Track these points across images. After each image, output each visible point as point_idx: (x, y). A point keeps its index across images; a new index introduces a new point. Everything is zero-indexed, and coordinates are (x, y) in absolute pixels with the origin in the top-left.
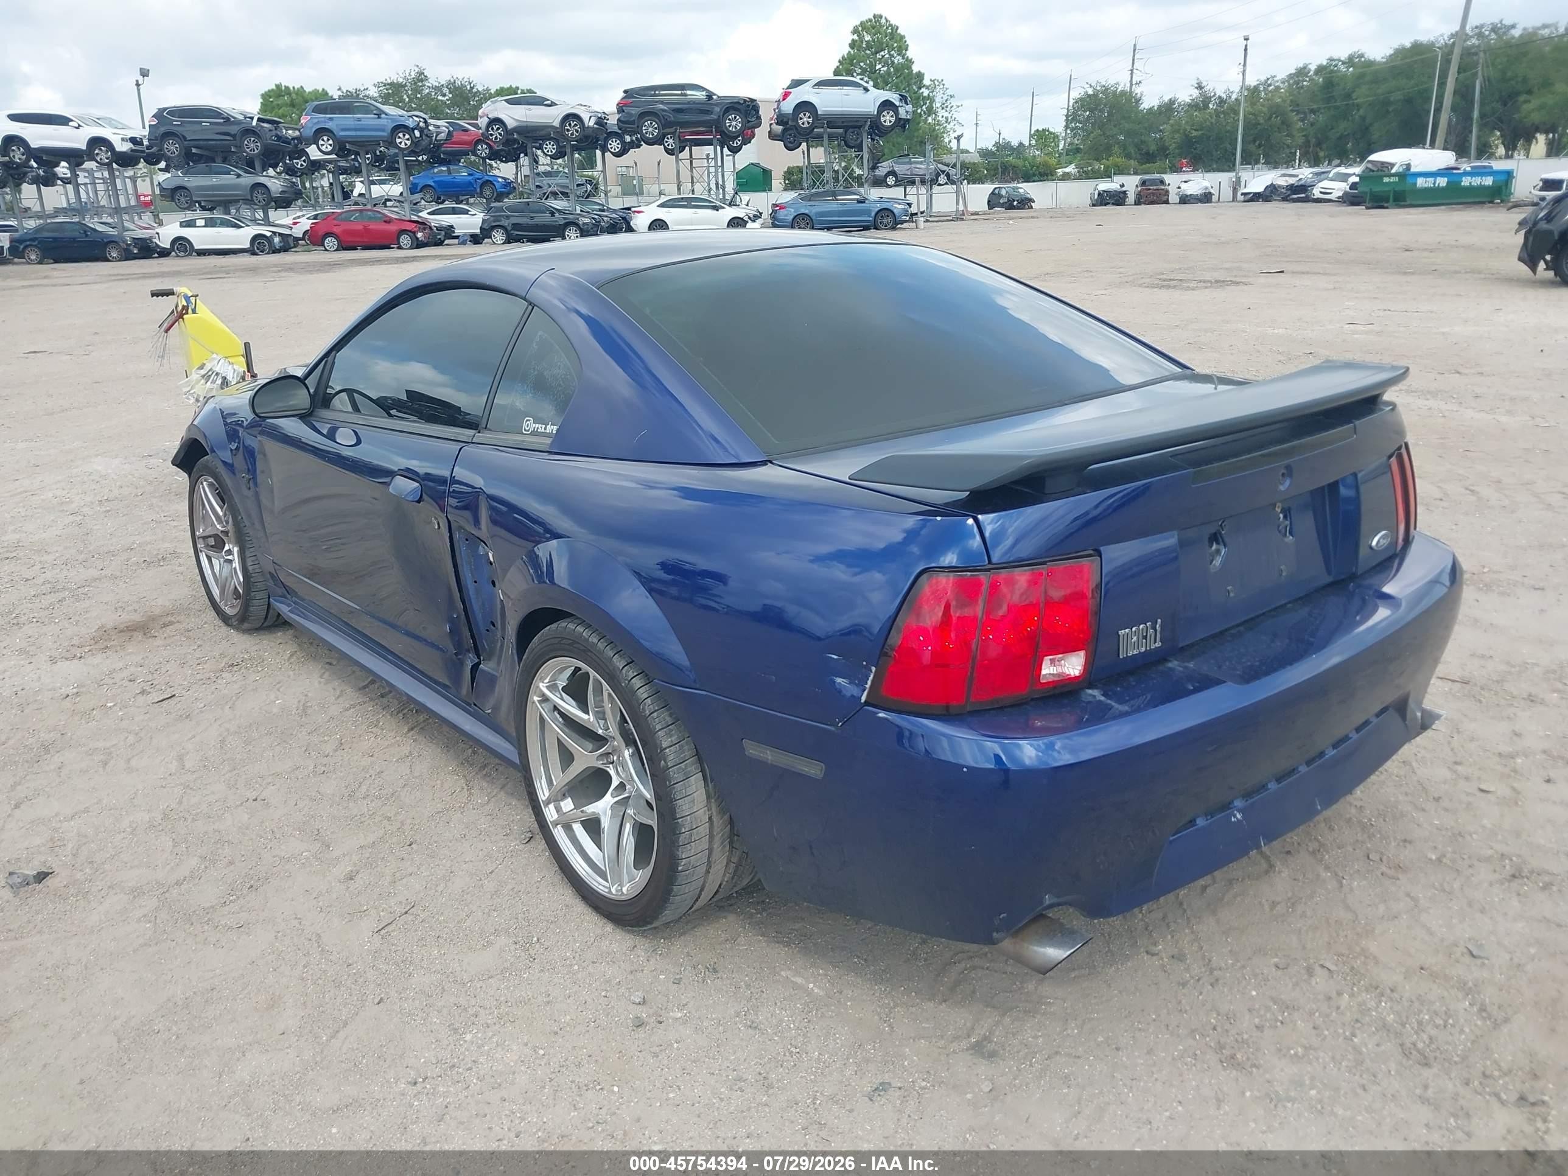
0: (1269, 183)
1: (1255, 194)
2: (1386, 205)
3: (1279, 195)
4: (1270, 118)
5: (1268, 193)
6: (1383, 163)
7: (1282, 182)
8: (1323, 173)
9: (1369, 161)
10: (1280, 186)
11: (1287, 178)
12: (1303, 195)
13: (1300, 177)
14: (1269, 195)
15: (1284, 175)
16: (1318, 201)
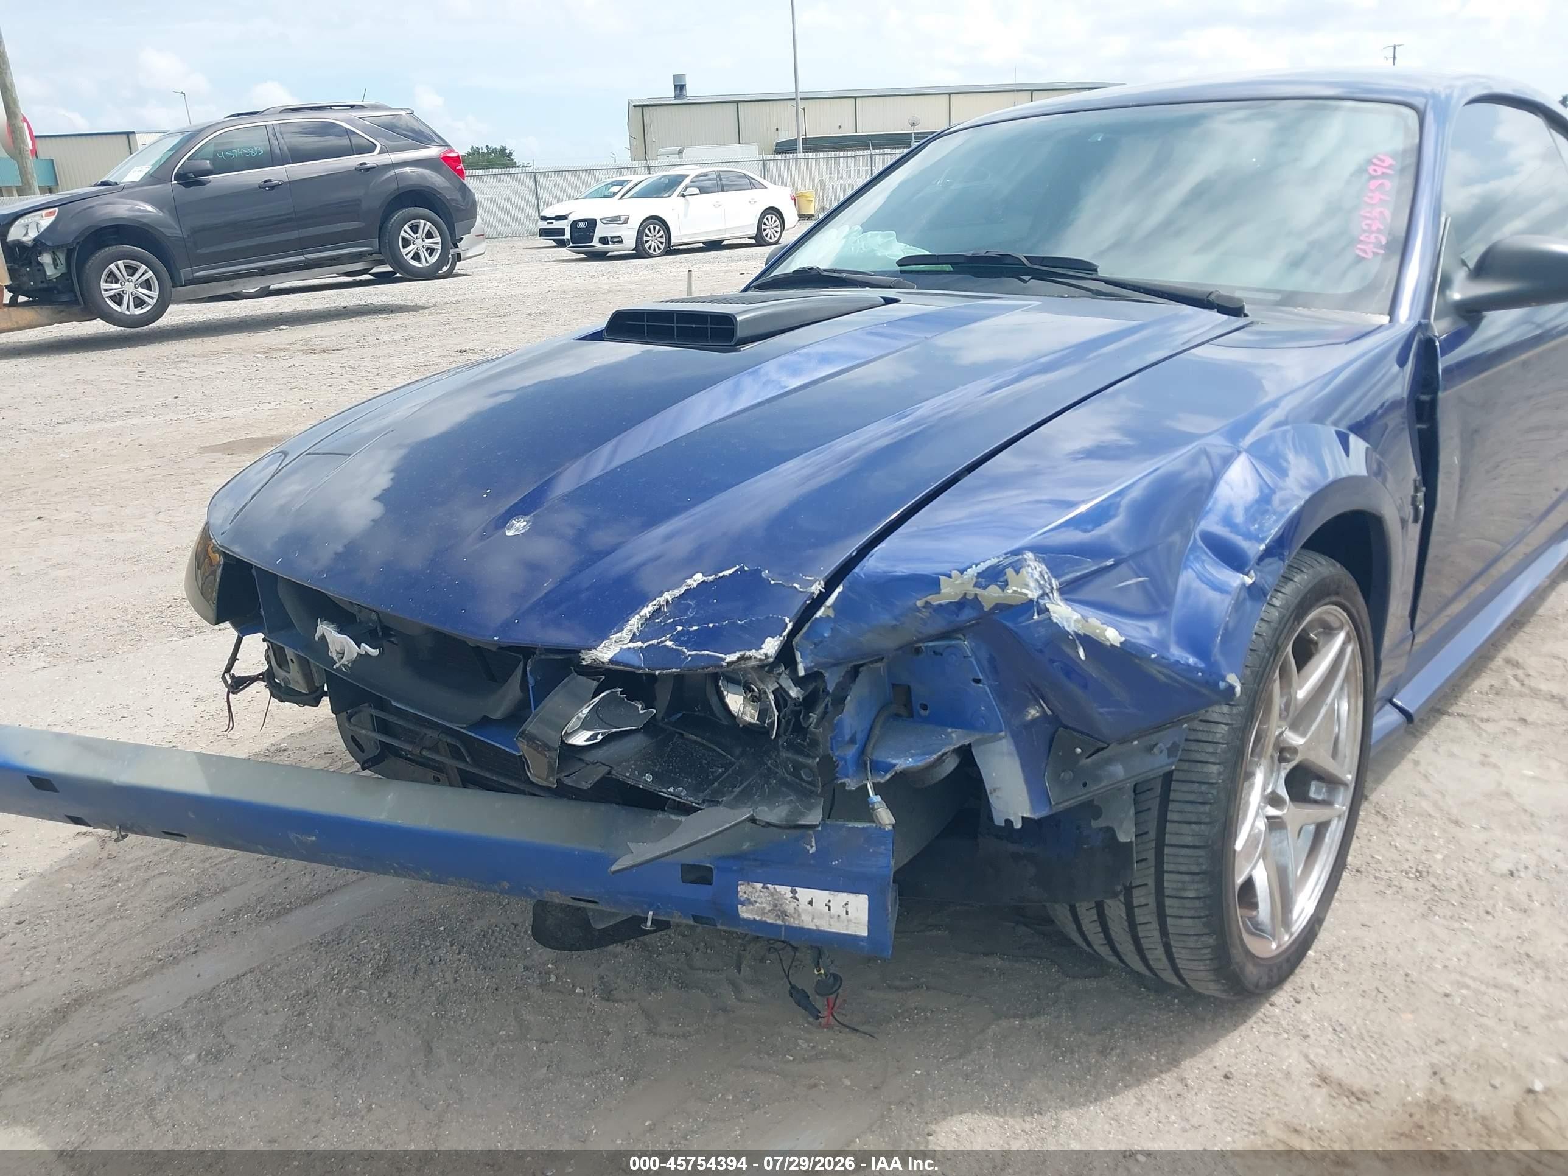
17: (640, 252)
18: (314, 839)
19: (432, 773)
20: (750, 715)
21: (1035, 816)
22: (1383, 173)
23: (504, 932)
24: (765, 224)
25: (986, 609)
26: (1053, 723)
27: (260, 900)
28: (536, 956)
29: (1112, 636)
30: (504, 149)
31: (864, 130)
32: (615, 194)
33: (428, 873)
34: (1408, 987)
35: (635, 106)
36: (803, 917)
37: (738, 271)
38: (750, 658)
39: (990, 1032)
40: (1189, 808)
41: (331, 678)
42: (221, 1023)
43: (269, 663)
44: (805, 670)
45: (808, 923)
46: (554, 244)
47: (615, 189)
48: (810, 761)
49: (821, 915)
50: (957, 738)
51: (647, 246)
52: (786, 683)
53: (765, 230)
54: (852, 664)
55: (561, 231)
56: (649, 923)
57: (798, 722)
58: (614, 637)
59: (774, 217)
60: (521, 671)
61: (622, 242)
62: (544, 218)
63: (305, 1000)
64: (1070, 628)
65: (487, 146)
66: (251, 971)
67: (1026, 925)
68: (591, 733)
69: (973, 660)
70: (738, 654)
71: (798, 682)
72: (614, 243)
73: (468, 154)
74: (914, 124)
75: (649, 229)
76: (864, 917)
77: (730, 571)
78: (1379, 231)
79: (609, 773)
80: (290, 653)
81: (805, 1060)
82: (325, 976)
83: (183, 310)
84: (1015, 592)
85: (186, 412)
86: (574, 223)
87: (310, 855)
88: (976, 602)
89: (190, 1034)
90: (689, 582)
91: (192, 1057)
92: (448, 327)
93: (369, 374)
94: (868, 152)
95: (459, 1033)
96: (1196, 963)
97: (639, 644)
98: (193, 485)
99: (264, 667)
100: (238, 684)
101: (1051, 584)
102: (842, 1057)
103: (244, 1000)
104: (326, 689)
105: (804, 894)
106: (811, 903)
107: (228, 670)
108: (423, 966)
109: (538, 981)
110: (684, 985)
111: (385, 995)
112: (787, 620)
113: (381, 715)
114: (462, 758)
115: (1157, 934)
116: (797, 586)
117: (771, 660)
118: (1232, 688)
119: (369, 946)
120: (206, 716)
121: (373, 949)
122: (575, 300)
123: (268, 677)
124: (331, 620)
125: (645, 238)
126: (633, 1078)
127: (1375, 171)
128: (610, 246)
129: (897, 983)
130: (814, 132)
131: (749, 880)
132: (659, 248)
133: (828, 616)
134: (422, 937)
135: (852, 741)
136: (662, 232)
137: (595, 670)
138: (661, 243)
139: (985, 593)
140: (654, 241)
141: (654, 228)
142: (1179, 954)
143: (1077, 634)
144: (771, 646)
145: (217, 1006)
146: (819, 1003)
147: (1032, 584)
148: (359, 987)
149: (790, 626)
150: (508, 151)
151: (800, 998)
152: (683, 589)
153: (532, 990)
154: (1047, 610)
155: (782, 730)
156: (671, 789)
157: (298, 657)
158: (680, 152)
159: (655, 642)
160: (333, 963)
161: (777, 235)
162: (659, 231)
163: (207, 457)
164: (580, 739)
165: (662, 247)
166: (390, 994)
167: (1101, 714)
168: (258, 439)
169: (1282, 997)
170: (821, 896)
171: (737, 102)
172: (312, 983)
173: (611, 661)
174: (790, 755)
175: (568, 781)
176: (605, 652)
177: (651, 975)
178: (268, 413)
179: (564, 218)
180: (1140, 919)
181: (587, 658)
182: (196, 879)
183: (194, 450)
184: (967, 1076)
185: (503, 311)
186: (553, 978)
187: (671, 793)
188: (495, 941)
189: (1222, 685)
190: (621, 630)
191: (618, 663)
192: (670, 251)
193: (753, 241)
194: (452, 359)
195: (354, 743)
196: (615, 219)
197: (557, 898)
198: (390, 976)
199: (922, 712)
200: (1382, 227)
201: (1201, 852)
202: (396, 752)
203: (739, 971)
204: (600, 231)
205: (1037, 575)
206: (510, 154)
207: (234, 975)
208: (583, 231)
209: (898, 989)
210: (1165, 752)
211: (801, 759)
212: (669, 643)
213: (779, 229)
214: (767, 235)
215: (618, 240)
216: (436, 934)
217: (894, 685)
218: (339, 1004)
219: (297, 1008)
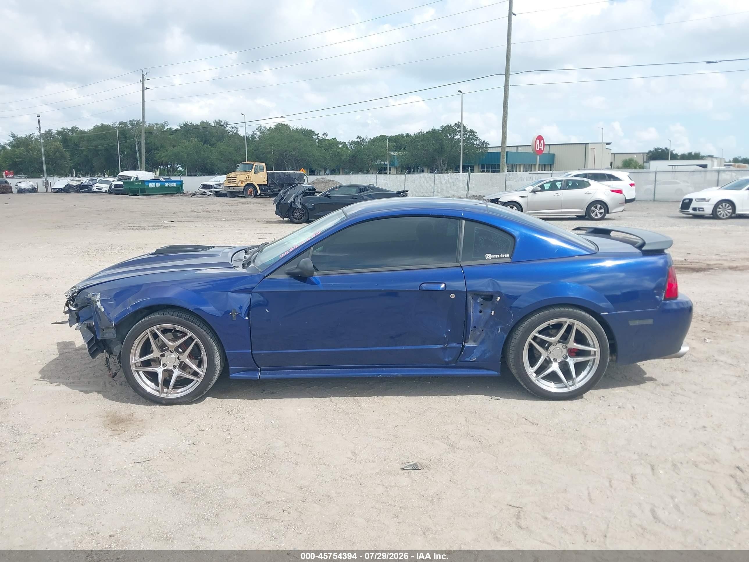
0: (67, 184)
1: (59, 189)
2: (138, 194)
3: (73, 190)
4: (55, 154)
5: (67, 188)
6: (126, 176)
7: (73, 183)
8: (94, 180)
9: (119, 175)
10: (72, 185)
11: (76, 182)
12: (87, 190)
13: (82, 181)
14: (67, 189)
15: (73, 180)
16: (96, 192)
17: (713, 216)
29: (103, 310)
51: (718, 213)
61: (704, 210)
64: (98, 307)
75: (722, 206)
86: (684, 200)
101: (99, 299)
125: (718, 210)
128: (698, 212)
132: (726, 215)
136: (730, 207)
138: (729, 213)
140: (724, 211)
141: (726, 205)
154: (97, 303)
189: (112, 323)
192: (734, 216)
196: (703, 200)
208: (686, 204)
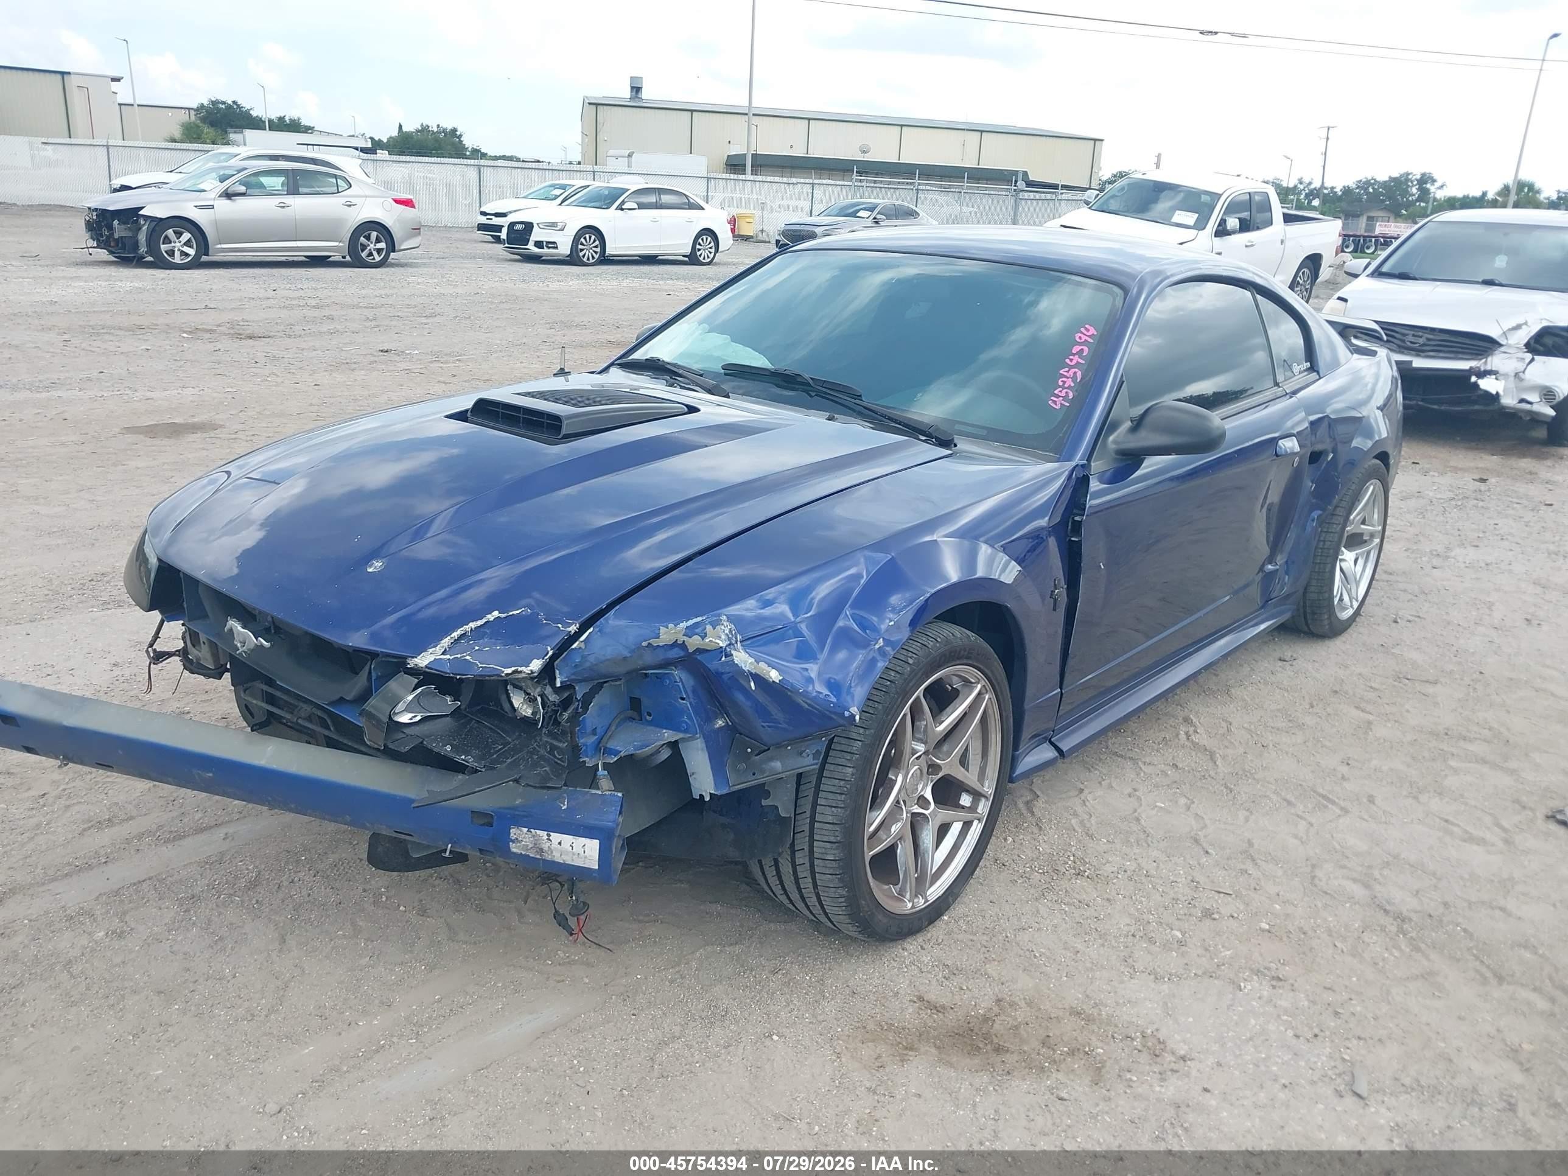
17: (573, 259)
18: (211, 775)
19: (306, 738)
20: (527, 711)
21: (718, 793)
22: (1086, 340)
23: (351, 864)
24: (700, 244)
25: (690, 651)
26: (732, 730)
27: (160, 827)
28: (373, 882)
29: (774, 675)
30: (454, 130)
31: (816, 152)
32: (557, 197)
33: (293, 806)
34: (1004, 944)
35: (590, 104)
36: (554, 854)
37: (666, 291)
38: (521, 672)
39: (698, 954)
40: (830, 796)
41: (233, 659)
42: (125, 913)
43: (185, 642)
44: (561, 683)
45: (558, 858)
46: (490, 239)
47: (558, 192)
48: (561, 745)
49: (567, 853)
50: (669, 735)
51: (581, 254)
52: (548, 690)
53: (699, 250)
54: (596, 682)
55: (499, 228)
56: (448, 853)
57: (556, 719)
58: (431, 650)
59: (709, 239)
60: (367, 671)
61: (557, 248)
62: (484, 214)
63: (191, 901)
64: (746, 668)
65: (438, 126)
66: (150, 879)
67: (748, 885)
68: (413, 715)
69: (680, 684)
70: (513, 669)
71: (557, 690)
72: (549, 248)
73: (418, 131)
74: (864, 152)
75: (585, 238)
76: (596, 855)
77: (518, 612)
78: (1069, 387)
79: (422, 743)
80: (203, 637)
81: (560, 964)
82: (208, 885)
83: (110, 275)
84: (711, 641)
85: (111, 389)
86: (512, 225)
87: (207, 787)
88: (683, 646)
89: (100, 919)
90: (489, 616)
91: (102, 934)
92: (373, 323)
93: (291, 367)
94: (811, 181)
95: (307, 931)
96: (837, 909)
97: (448, 657)
98: (115, 465)
99: (180, 645)
100: (159, 657)
101: (736, 638)
102: (589, 965)
103: (143, 898)
104: (228, 666)
105: (556, 837)
106: (560, 843)
107: (151, 645)
108: (285, 883)
109: (372, 899)
110: (481, 909)
111: (254, 901)
112: (549, 648)
113: (270, 690)
114: (328, 728)
115: (811, 886)
116: (560, 626)
117: (536, 674)
118: (853, 716)
119: (244, 867)
120: (122, 679)
121: (248, 869)
122: (502, 306)
123: (183, 653)
124: (239, 619)
125: (580, 247)
126: (431, 968)
127: (1080, 338)
128: (545, 250)
129: (641, 918)
130: (765, 149)
131: (519, 825)
132: (593, 258)
133: (580, 648)
134: (287, 863)
135: (594, 732)
136: (597, 242)
137: (415, 672)
138: (596, 252)
139: (690, 640)
140: (589, 251)
141: (590, 237)
142: (826, 902)
143: (751, 674)
144: (536, 665)
145: (122, 901)
146: (572, 922)
147: (723, 637)
148: (234, 894)
149: (551, 653)
150: (458, 133)
151: (561, 920)
152: (484, 621)
153: (366, 906)
154: (732, 655)
155: (545, 723)
156: (463, 757)
157: (210, 641)
158: (630, 156)
159: (459, 656)
160: (215, 877)
161: (711, 256)
162: (594, 241)
163: (130, 438)
164: (405, 718)
165: (596, 257)
166: (257, 902)
167: (763, 726)
168: (181, 424)
169: (912, 945)
170: (567, 839)
171: (692, 111)
172: (197, 890)
173: (426, 667)
174: (549, 740)
175: (391, 746)
176: (423, 661)
177: (458, 901)
178: (191, 399)
179: (504, 215)
180: (800, 875)
181: (412, 663)
182: (108, 809)
183: (117, 430)
184: (672, 981)
185: (428, 312)
186: (384, 899)
187: (463, 760)
188: (344, 870)
189: (847, 714)
190: (435, 646)
191: (429, 668)
192: (605, 260)
193: (686, 259)
194: (373, 359)
195: (247, 710)
196: (552, 225)
197: (385, 831)
198: (258, 889)
199: (648, 717)
200: (1073, 385)
201: (837, 828)
202: (279, 719)
203: (526, 902)
204: (537, 235)
205: (727, 631)
206: (461, 136)
207: (136, 881)
208: (520, 234)
209: (640, 922)
210: (811, 756)
211: (555, 743)
212: (468, 658)
213: (713, 250)
214: (700, 255)
215: (553, 245)
216: (298, 861)
217: (631, 698)
218: (217, 906)
219: (185, 907)
